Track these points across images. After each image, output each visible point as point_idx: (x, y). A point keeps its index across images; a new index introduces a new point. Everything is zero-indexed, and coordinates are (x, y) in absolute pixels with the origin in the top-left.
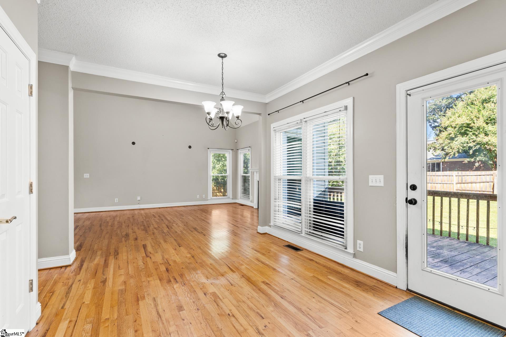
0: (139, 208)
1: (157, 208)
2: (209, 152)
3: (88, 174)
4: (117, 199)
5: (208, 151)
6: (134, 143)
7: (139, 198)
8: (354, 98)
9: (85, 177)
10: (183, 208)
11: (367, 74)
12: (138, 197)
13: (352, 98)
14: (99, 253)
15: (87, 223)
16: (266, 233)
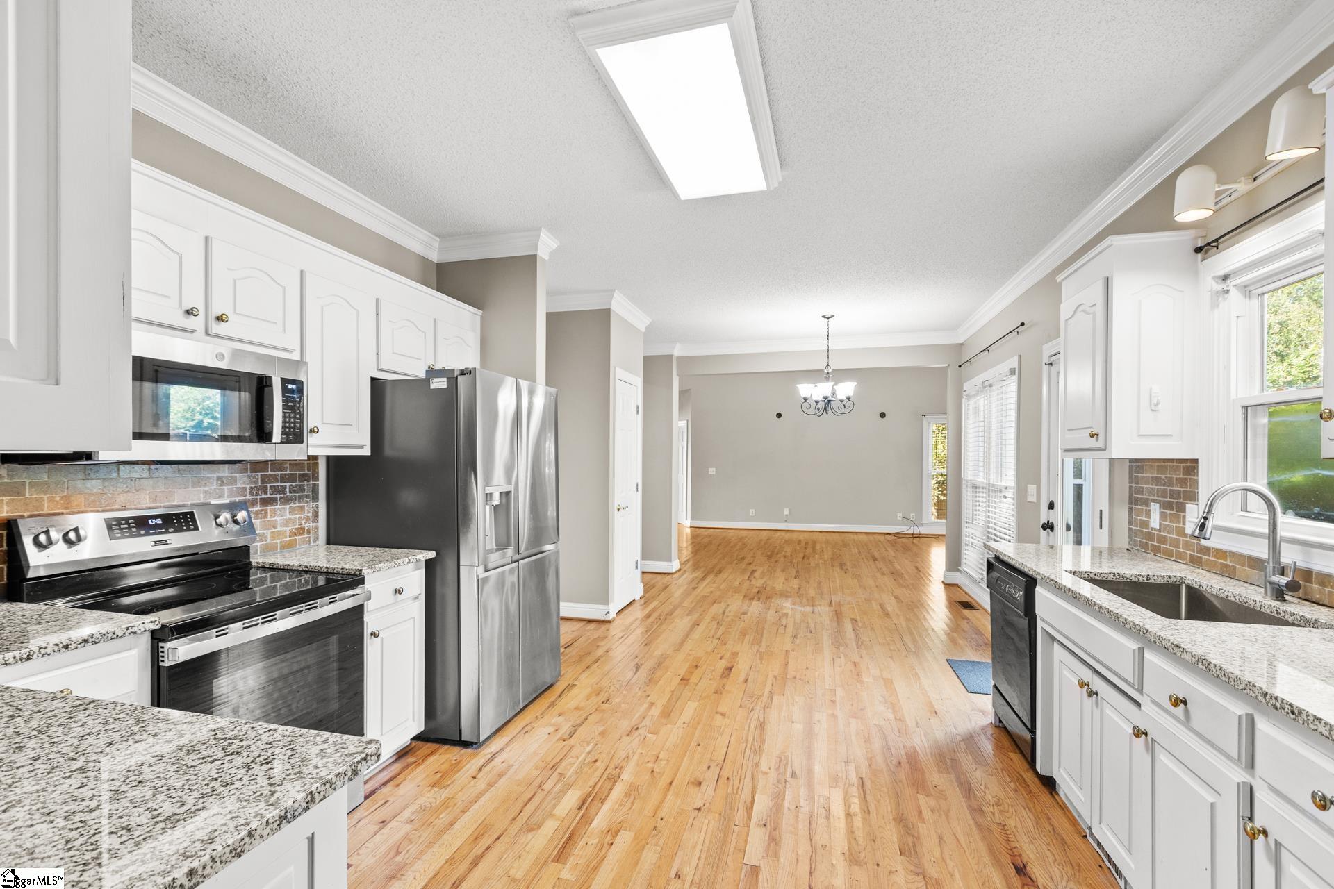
0: (787, 529)
1: (817, 532)
2: (925, 424)
3: (714, 469)
4: (754, 510)
5: (922, 421)
6: (779, 415)
7: (786, 512)
8: (1020, 356)
9: (710, 473)
10: (864, 537)
11: (1023, 324)
12: (785, 509)
13: (1016, 358)
14: (702, 569)
15: (706, 540)
16: (957, 585)
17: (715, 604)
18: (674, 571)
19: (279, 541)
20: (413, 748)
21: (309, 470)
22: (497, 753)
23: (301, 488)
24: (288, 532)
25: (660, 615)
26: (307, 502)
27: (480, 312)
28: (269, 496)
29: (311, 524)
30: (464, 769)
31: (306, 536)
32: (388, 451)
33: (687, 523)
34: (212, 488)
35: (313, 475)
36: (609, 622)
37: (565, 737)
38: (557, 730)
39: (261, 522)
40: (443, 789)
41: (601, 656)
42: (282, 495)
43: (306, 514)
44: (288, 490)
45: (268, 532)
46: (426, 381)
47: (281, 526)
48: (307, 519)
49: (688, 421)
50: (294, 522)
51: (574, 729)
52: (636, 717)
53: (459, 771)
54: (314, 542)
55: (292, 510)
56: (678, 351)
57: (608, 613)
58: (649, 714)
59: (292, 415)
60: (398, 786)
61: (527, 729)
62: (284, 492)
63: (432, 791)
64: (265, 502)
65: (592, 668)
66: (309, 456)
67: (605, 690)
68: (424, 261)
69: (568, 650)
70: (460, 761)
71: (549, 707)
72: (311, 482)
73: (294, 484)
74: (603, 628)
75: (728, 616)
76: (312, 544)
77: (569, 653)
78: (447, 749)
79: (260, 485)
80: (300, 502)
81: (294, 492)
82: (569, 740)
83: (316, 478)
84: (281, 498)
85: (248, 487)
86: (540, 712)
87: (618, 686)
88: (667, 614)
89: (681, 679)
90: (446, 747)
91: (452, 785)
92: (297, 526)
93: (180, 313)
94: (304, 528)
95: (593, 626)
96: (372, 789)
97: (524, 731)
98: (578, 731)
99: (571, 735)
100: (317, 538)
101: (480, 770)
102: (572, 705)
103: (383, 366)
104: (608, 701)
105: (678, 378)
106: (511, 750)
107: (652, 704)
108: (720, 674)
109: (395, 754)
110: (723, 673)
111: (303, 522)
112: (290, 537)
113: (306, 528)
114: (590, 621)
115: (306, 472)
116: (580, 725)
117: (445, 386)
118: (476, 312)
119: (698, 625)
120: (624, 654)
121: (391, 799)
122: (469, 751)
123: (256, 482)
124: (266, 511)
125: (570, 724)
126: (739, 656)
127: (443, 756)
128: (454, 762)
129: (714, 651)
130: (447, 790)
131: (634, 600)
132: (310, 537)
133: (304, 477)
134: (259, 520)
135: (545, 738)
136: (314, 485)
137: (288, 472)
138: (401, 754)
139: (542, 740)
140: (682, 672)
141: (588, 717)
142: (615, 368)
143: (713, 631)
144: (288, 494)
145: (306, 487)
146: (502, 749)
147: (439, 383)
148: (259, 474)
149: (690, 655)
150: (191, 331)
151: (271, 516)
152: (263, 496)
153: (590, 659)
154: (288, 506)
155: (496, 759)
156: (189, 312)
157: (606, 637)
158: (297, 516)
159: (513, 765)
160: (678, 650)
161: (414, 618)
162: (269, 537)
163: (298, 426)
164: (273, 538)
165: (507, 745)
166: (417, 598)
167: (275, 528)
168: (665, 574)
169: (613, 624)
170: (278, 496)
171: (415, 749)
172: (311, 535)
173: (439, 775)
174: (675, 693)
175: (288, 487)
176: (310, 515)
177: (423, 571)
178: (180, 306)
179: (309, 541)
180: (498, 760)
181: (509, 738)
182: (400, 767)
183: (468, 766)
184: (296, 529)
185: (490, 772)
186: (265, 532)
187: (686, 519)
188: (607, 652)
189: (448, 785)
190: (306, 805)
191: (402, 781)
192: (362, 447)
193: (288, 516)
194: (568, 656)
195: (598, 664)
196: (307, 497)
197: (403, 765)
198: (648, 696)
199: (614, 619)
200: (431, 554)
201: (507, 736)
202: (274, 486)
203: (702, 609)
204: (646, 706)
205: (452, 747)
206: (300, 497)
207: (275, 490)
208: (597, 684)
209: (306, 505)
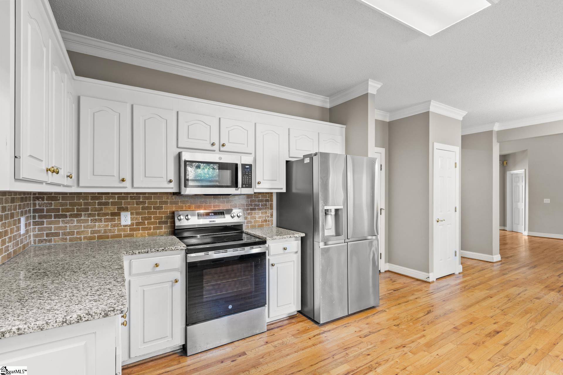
3: (549, 199)
9: (545, 202)
17: (515, 288)
18: (494, 261)
19: (257, 224)
20: (297, 316)
21: (269, 198)
22: (326, 331)
23: (266, 205)
24: (261, 221)
25: (466, 286)
26: (268, 210)
27: (345, 126)
28: (253, 207)
29: (270, 219)
30: (309, 333)
31: (268, 223)
32: (294, 190)
33: (526, 233)
34: (233, 204)
35: (271, 200)
36: (429, 283)
37: (362, 336)
38: (360, 331)
39: (250, 217)
40: (295, 339)
41: (411, 300)
42: (258, 207)
43: (268, 215)
44: (260, 205)
45: (253, 220)
46: (303, 160)
47: (258, 219)
48: (268, 217)
49: (525, 170)
50: (263, 217)
51: (369, 333)
52: (408, 340)
53: (306, 333)
54: (271, 225)
55: (262, 213)
56: (497, 128)
57: (429, 277)
58: (418, 341)
59: (247, 177)
60: (281, 330)
61: (347, 325)
62: (259, 206)
63: (291, 338)
64: (252, 209)
65: (401, 305)
66: (254, 193)
67: (400, 319)
68: (322, 109)
69: (394, 292)
70: (310, 329)
71: (365, 318)
72: (270, 203)
73: (263, 203)
74: (423, 285)
75: (521, 297)
76: (270, 226)
77: (393, 294)
78: (308, 322)
79: (250, 203)
80: (265, 210)
81: (263, 206)
82: (363, 338)
83: (272, 201)
84: (258, 208)
85: (246, 204)
86: (358, 319)
87: (409, 319)
88: (472, 286)
89: (454, 328)
90: (309, 320)
91: (299, 338)
92: (264, 219)
93: (210, 145)
94: (267, 220)
95: (419, 282)
96: (273, 327)
97: (345, 326)
98: (371, 335)
99: (365, 336)
100: (272, 224)
101: (314, 336)
102: (376, 321)
103: (291, 156)
104: (398, 325)
105: (498, 144)
106: (333, 333)
107: (424, 336)
108: (487, 333)
109: (289, 316)
110: (490, 333)
111: (267, 217)
112: (261, 223)
113: (268, 220)
114: (418, 280)
115: (268, 199)
116: (373, 333)
117: (309, 161)
118: (342, 127)
119: (491, 297)
120: (426, 303)
121: (276, 334)
122: (316, 326)
123: (248, 202)
124: (252, 213)
125: (369, 330)
126: (513, 325)
127: (305, 324)
128: (307, 328)
129: (492, 317)
130: (297, 339)
131: (454, 274)
132: (269, 224)
133: (267, 201)
134: (249, 216)
135: (352, 332)
136: (271, 204)
137: (260, 199)
138: (291, 317)
139: (350, 333)
140: (457, 324)
141: (381, 330)
142: (433, 143)
143: (500, 304)
144: (260, 207)
145: (268, 204)
146: (330, 331)
147: (307, 160)
148: (250, 199)
149: (471, 315)
150: (214, 151)
151: (254, 214)
152: (251, 207)
153: (405, 300)
154: (260, 211)
155: (324, 334)
156: (213, 144)
157: (422, 291)
158: (264, 215)
159: (328, 340)
160: (464, 309)
161: (294, 261)
162: (253, 222)
163: (250, 181)
164: (255, 223)
165: (333, 329)
166: (296, 252)
167: (255, 219)
168: (487, 262)
169: (431, 285)
170: (257, 207)
171: (297, 317)
172: (270, 223)
173: (298, 332)
174: (444, 334)
175: (260, 204)
176: (269, 215)
177: (300, 242)
178: (210, 143)
179: (269, 225)
180: (324, 335)
181: (336, 327)
182: (288, 323)
183: (311, 332)
184: (263, 220)
185: (318, 339)
186: (252, 220)
187: (525, 231)
188: (417, 299)
189: (298, 338)
190: (77, 320)
191: (284, 329)
192: (282, 189)
193: (260, 215)
194: (392, 295)
195: (406, 304)
196: (268, 208)
197: (289, 322)
198: (424, 330)
199: (433, 282)
200: (303, 235)
201: (336, 325)
202: (255, 204)
203: (501, 288)
204: (419, 335)
205: (311, 321)
206: (265, 208)
207: (255, 205)
208: (398, 314)
209: (268, 211)
